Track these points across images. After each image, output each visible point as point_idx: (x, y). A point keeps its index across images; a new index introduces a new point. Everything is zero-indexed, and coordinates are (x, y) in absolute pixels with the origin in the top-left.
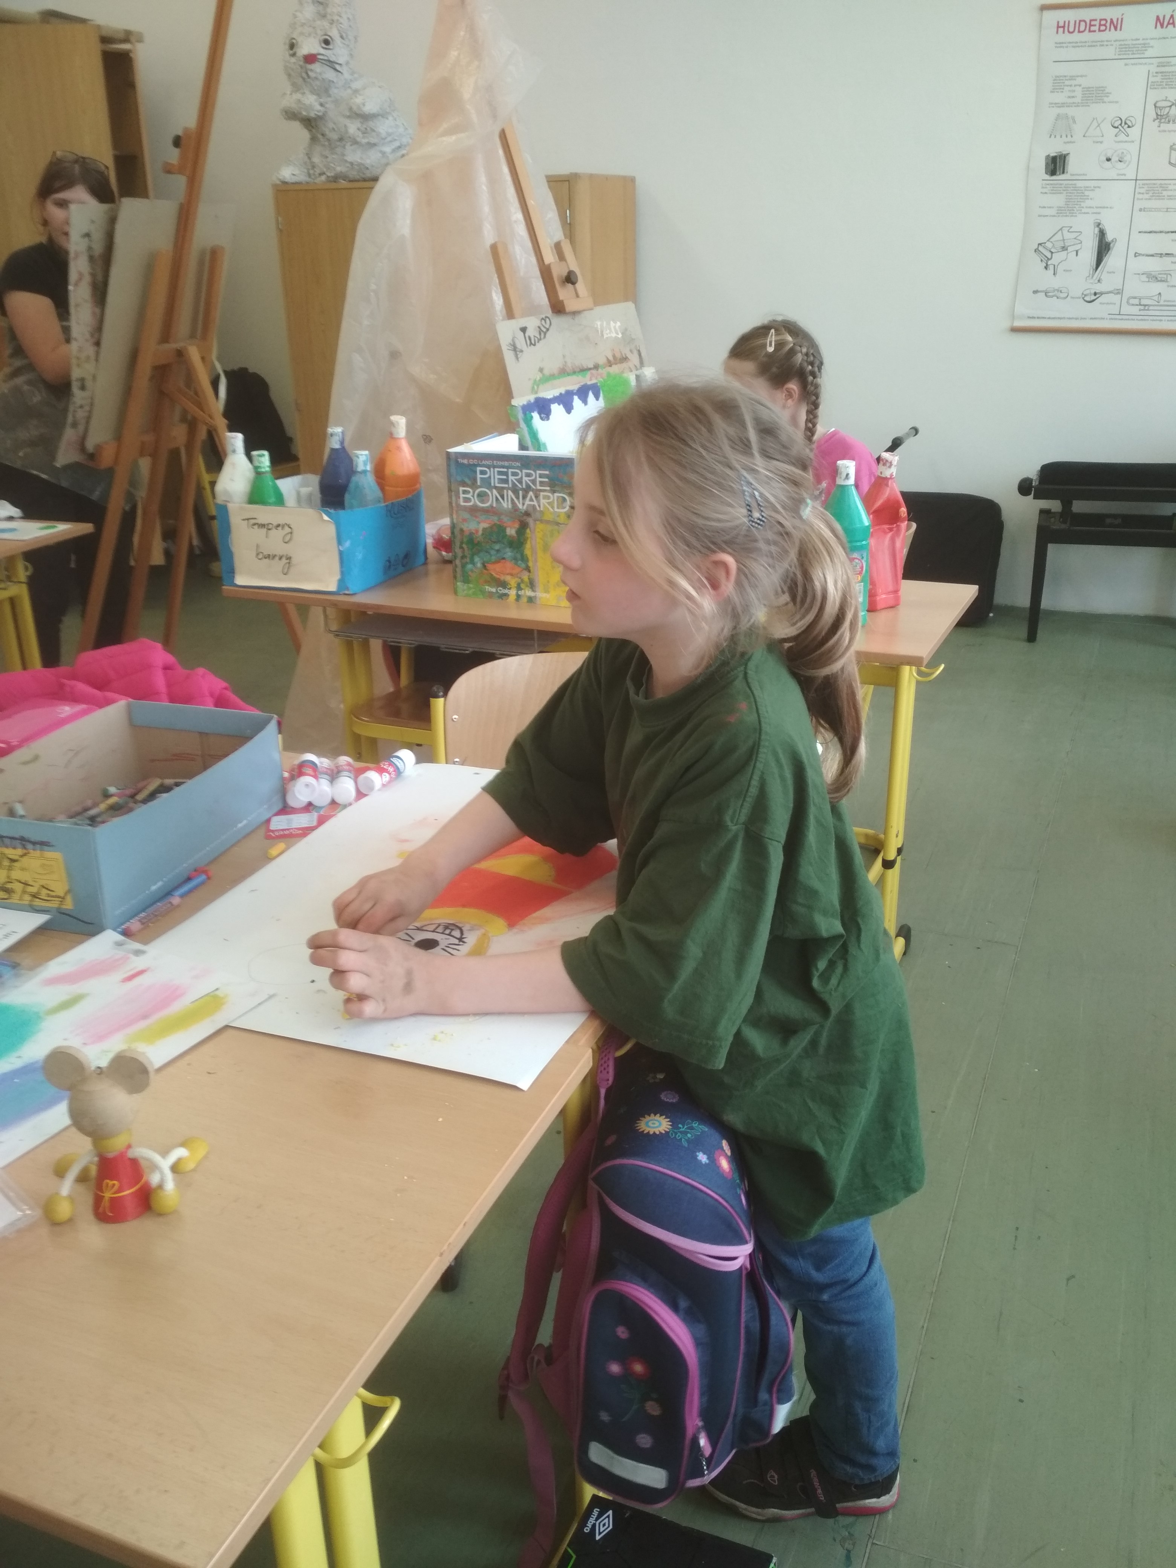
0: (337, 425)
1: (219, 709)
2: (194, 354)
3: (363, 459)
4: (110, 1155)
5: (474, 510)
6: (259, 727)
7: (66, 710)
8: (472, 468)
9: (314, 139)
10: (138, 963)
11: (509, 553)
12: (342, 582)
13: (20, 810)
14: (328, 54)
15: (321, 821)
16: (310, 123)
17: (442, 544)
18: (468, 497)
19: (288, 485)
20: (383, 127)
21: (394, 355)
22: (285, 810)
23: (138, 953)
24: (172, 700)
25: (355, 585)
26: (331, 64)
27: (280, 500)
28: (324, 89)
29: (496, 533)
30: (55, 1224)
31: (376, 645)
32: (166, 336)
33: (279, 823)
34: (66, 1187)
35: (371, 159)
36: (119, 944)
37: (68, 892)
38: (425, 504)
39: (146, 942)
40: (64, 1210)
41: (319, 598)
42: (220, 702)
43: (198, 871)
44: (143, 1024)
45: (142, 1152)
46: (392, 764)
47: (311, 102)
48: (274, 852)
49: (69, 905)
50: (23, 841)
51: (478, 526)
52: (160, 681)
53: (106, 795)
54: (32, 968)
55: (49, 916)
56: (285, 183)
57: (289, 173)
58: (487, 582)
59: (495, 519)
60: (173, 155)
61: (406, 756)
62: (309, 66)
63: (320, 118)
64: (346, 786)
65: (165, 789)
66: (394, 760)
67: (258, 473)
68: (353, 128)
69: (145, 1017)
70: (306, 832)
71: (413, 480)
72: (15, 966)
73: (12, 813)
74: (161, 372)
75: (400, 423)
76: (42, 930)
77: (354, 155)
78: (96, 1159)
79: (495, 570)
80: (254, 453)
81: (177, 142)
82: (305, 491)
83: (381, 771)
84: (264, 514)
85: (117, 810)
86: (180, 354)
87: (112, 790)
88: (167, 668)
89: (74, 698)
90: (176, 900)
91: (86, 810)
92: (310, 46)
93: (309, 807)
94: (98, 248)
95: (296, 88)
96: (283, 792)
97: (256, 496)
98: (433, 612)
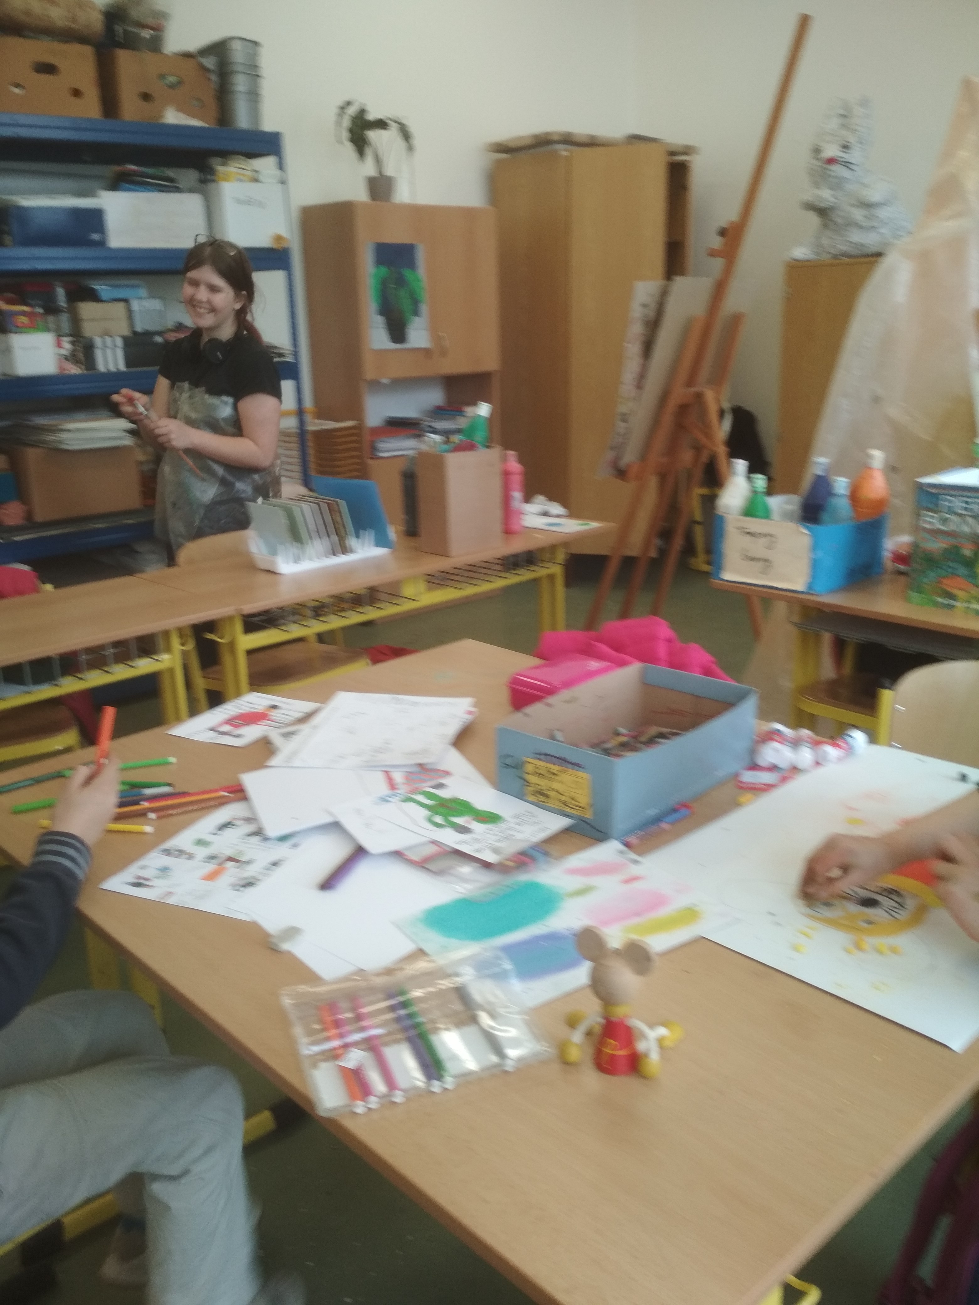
0: (821, 455)
1: (708, 677)
2: (710, 395)
3: (841, 484)
4: (613, 1019)
5: (936, 533)
6: (741, 697)
7: (594, 665)
8: (936, 496)
9: (826, 226)
10: (635, 870)
11: (962, 570)
12: (810, 586)
13: (559, 736)
14: (846, 157)
15: (784, 779)
16: (823, 212)
17: (900, 558)
18: (931, 521)
19: (776, 502)
20: (883, 213)
21: (876, 400)
22: (754, 767)
23: (636, 862)
24: (672, 665)
25: (820, 587)
26: (847, 164)
27: (767, 514)
28: (837, 185)
29: (953, 554)
30: (566, 1063)
31: (827, 638)
32: (691, 381)
33: (749, 777)
34: (577, 1037)
35: (869, 240)
36: (621, 852)
37: (592, 806)
38: (890, 524)
39: (640, 854)
40: (574, 1054)
41: (788, 596)
42: (707, 672)
43: (685, 806)
44: (636, 920)
45: (637, 1023)
46: (847, 743)
47: (826, 196)
48: (742, 799)
49: (588, 815)
50: (563, 761)
51: (936, 546)
52: (662, 650)
53: (618, 734)
54: (559, 858)
55: (575, 821)
56: (797, 260)
57: (801, 252)
58: (939, 595)
59: (953, 541)
60: (717, 242)
61: (858, 737)
62: (828, 167)
63: (832, 209)
64: (805, 755)
65: (663, 736)
66: (849, 739)
67: (755, 492)
68: (858, 215)
69: (637, 914)
70: (768, 788)
71: (880, 505)
72: (546, 854)
73: (553, 738)
74: (683, 409)
75: (878, 457)
76: (567, 831)
77: (857, 237)
78: (603, 1021)
79: (949, 585)
80: (752, 475)
81: (723, 232)
82: (790, 507)
83: (836, 745)
84: (754, 525)
85: (624, 746)
86: (699, 397)
87: (623, 731)
88: (669, 641)
89: (599, 656)
90: (664, 826)
91: (603, 742)
92: (831, 151)
93: (773, 768)
94: (651, 314)
95: (817, 185)
96: (753, 752)
97: (750, 511)
98: (884, 615)
